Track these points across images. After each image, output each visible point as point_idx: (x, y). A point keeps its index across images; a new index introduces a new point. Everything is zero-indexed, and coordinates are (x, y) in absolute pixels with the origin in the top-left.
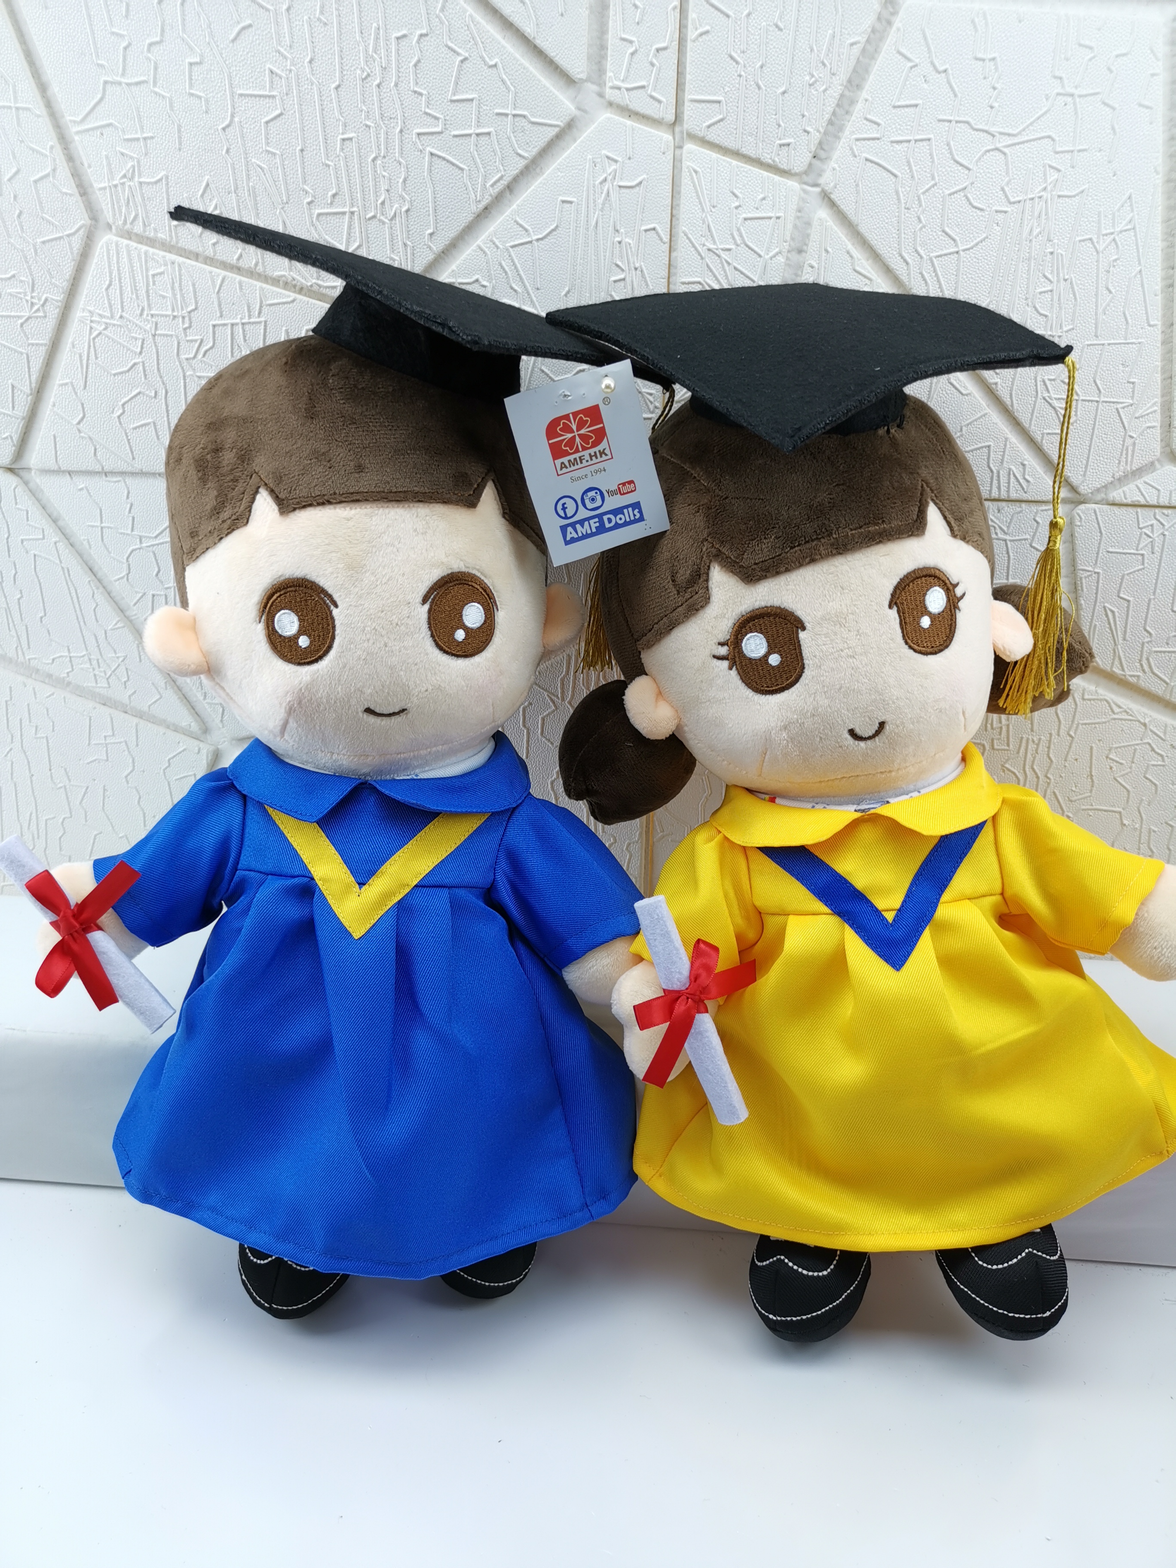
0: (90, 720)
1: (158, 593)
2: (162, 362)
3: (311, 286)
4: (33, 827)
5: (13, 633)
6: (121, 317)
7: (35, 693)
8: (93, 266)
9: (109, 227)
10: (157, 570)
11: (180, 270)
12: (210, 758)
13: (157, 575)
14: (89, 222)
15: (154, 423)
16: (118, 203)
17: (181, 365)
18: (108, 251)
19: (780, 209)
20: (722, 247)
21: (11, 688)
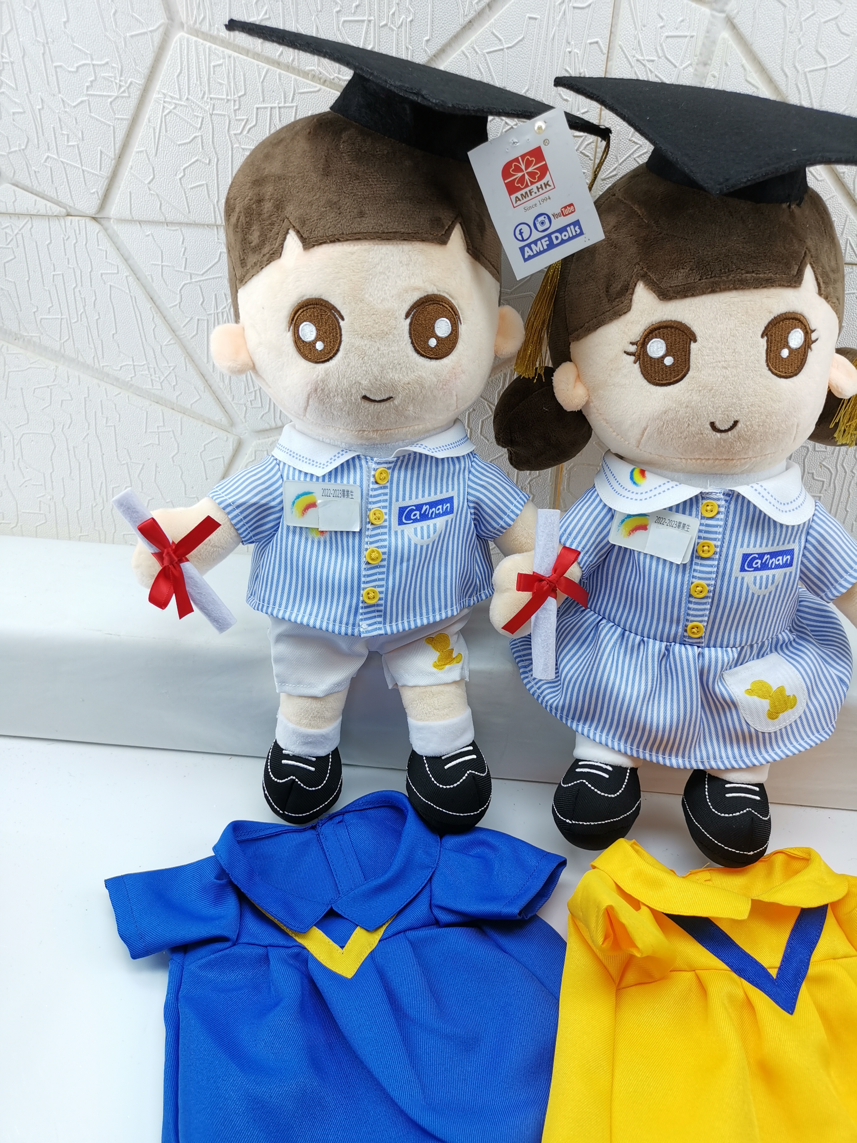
0: (147, 414)
1: (202, 318)
2: (216, 136)
3: (334, 79)
4: (104, 493)
5: (92, 345)
6: (187, 99)
7: (106, 392)
8: (168, 57)
9: (182, 25)
10: (202, 300)
11: (235, 63)
12: (235, 445)
13: (202, 304)
14: (167, 21)
15: (207, 185)
16: (191, 6)
17: (230, 139)
18: (181, 45)
19: (694, 30)
20: (647, 58)
21: (88, 387)
